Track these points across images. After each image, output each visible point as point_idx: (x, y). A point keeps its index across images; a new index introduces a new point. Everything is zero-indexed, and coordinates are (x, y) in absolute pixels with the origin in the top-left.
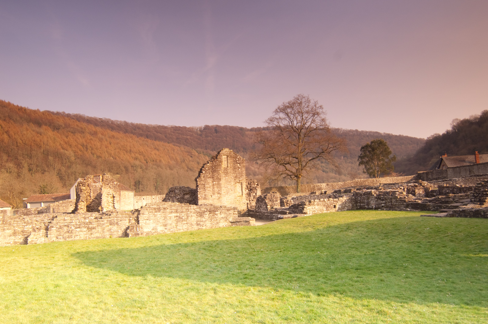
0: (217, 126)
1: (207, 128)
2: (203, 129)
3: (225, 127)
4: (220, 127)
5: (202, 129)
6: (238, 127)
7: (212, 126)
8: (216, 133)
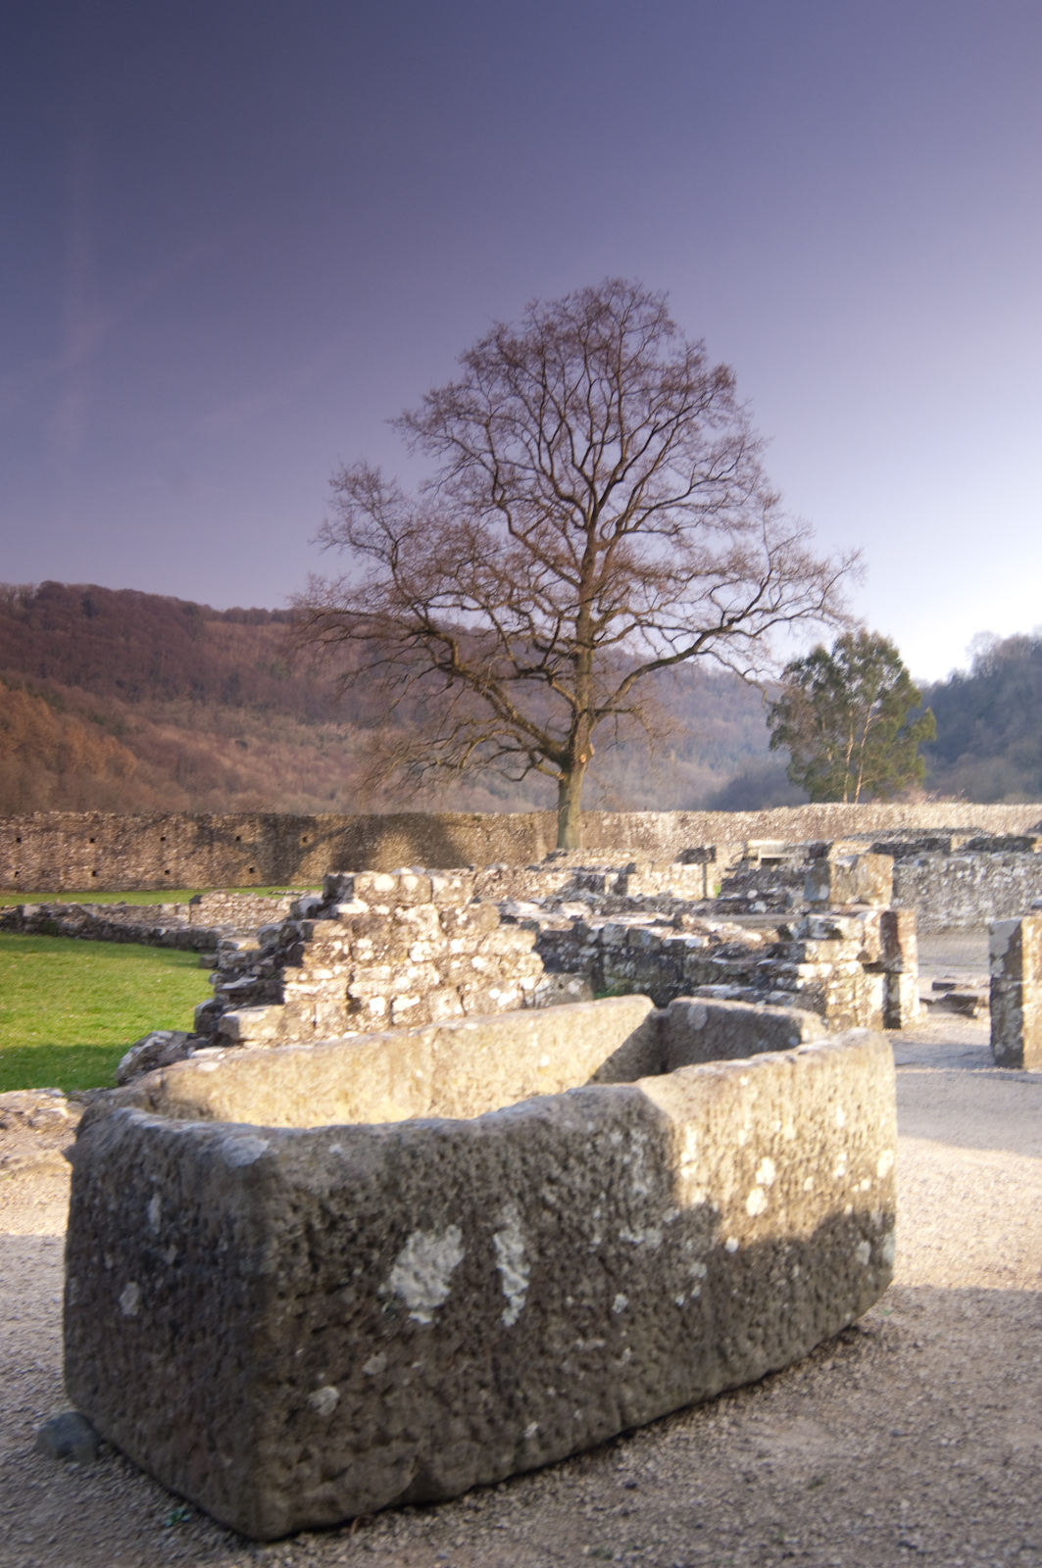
0: (94, 589)
1: (51, 592)
2: (38, 598)
3: (127, 596)
4: (105, 592)
5: (33, 596)
6: (176, 599)
7: (75, 590)
8: (90, 616)
